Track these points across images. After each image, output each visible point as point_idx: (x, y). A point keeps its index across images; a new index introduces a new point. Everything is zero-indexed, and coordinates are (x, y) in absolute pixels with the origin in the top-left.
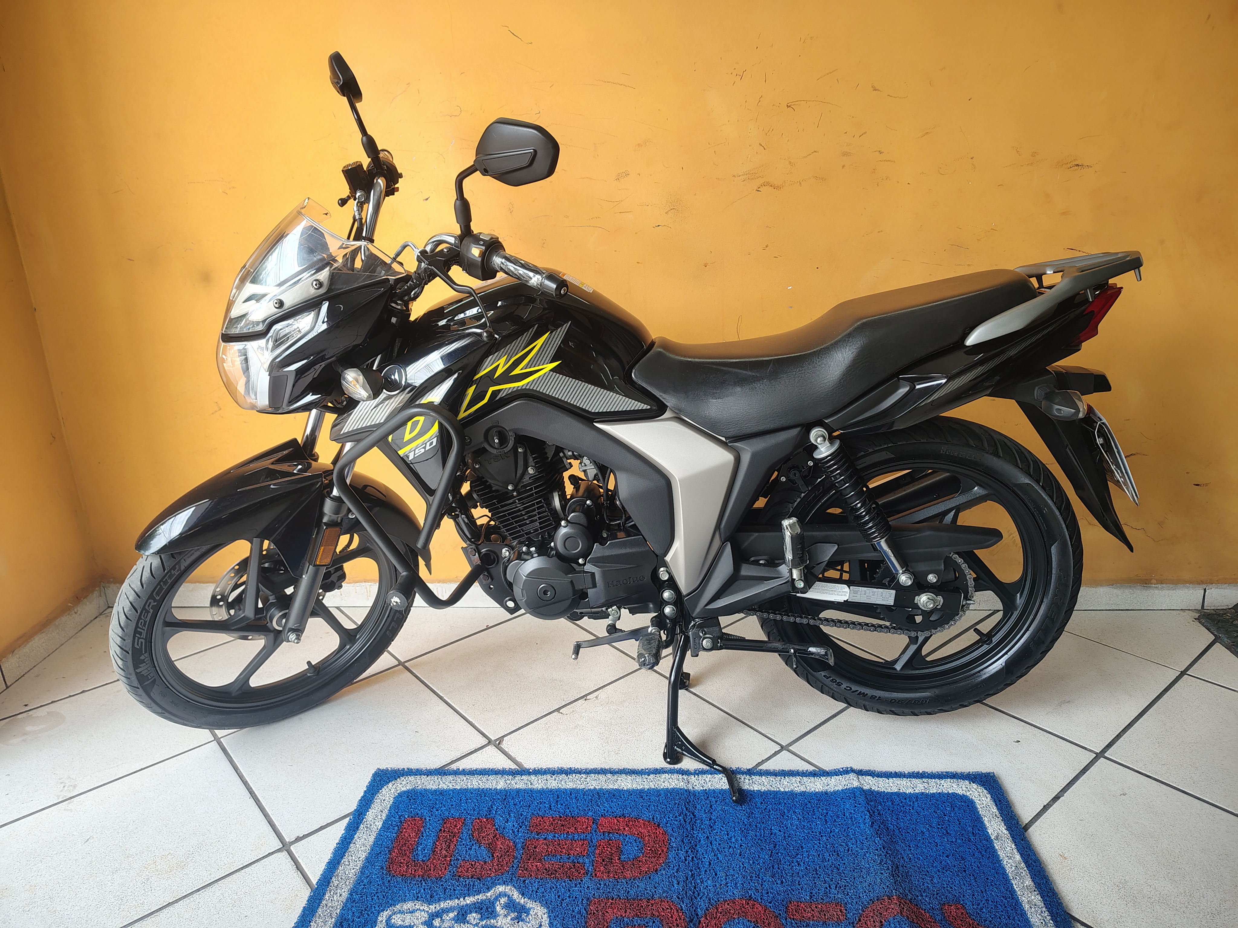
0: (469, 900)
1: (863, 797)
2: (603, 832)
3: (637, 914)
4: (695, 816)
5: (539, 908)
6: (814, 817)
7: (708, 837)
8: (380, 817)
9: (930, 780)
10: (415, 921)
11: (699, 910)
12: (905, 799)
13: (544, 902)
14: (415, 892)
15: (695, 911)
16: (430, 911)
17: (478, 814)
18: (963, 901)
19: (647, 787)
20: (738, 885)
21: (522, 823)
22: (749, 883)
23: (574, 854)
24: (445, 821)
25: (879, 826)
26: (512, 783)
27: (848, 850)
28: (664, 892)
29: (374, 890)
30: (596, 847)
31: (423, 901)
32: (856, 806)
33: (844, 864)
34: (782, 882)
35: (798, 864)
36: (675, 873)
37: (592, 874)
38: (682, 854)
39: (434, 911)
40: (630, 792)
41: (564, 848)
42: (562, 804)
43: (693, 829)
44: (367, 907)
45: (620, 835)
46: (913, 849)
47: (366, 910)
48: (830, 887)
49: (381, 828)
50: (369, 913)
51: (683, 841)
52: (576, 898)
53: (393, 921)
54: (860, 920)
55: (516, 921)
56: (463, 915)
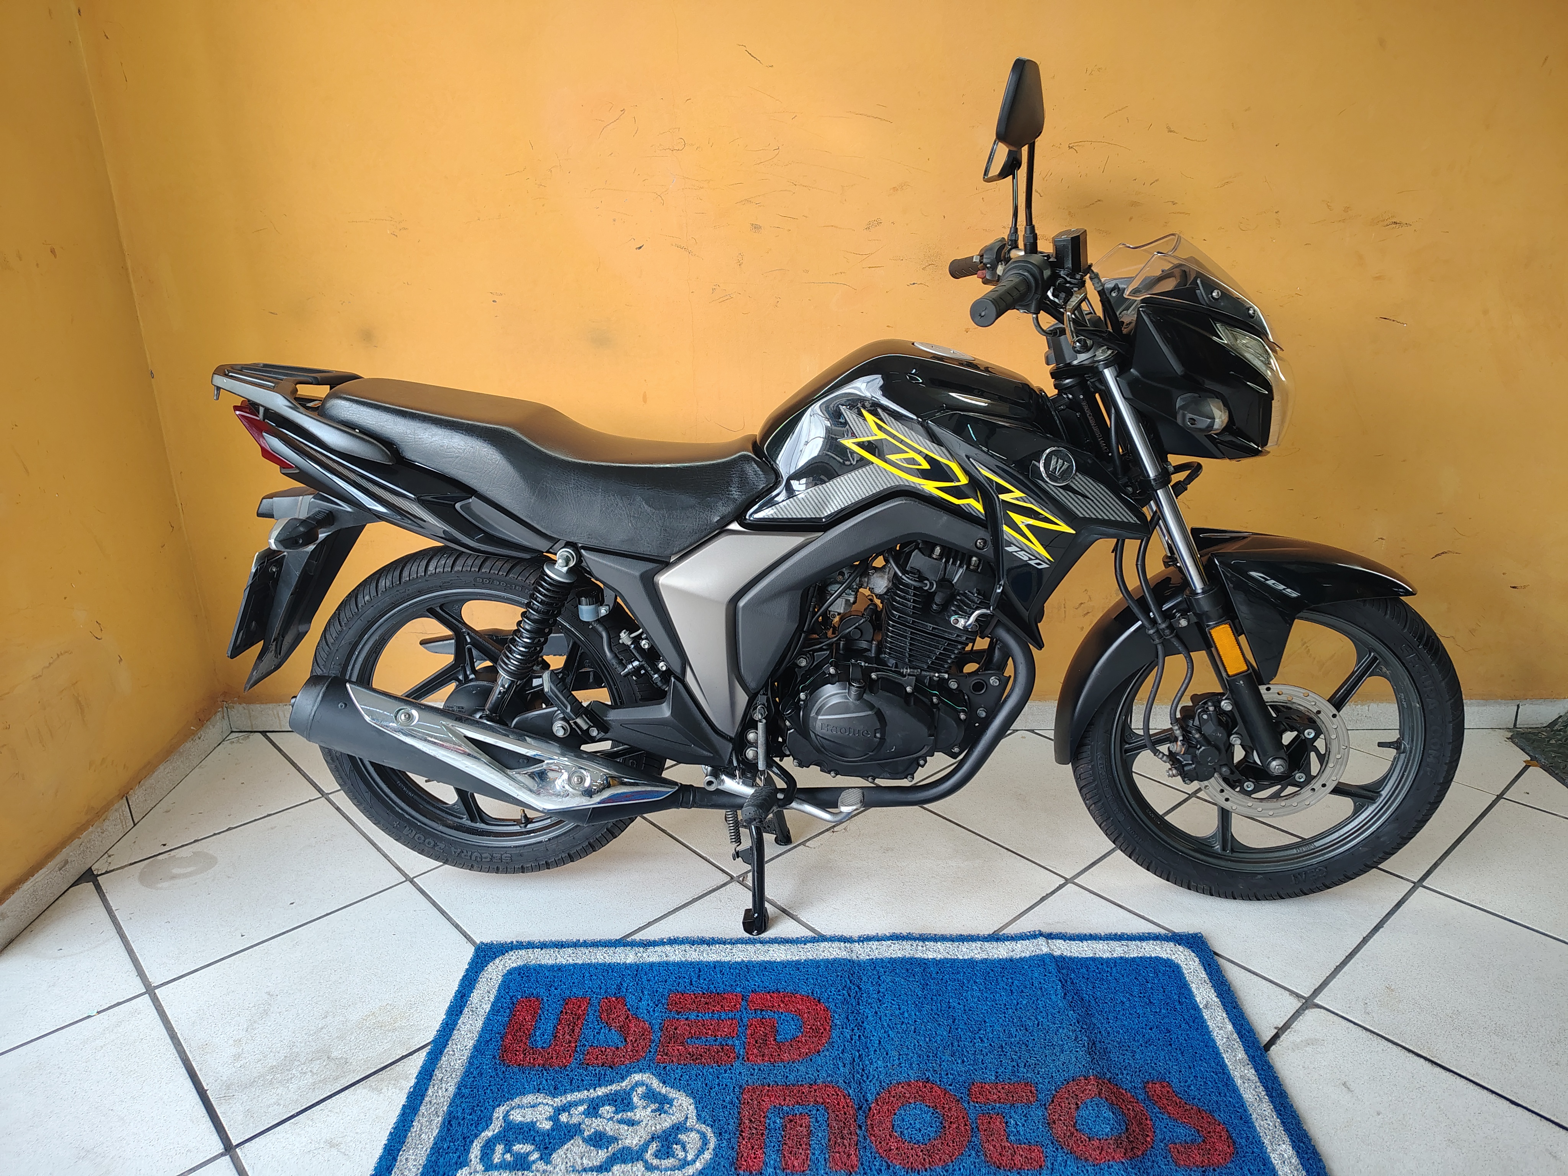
0: (601, 1092)
1: (1053, 965)
2: (755, 1009)
3: (797, 1102)
4: (860, 989)
5: (683, 1098)
6: (998, 987)
7: (876, 1013)
8: (487, 999)
9: (1130, 943)
10: (537, 1116)
11: (869, 1095)
12: (1102, 964)
13: (690, 1092)
14: (535, 1083)
15: (864, 1096)
16: (555, 1105)
17: (605, 992)
18: (1169, 1078)
19: (804, 958)
20: (914, 1065)
21: (659, 1000)
22: (926, 1063)
23: (721, 1035)
24: (566, 1001)
25: (1073, 998)
26: (644, 956)
27: (1038, 1025)
28: (829, 1075)
29: (486, 1083)
30: (747, 1027)
31: (546, 1093)
32: (1045, 975)
33: (1034, 1040)
34: (963, 1062)
35: (982, 1041)
36: (841, 1055)
37: (743, 1058)
38: (847, 1033)
39: (559, 1105)
40: (785, 964)
41: (709, 1029)
42: (705, 979)
43: (859, 1004)
44: (480, 1102)
45: (774, 1013)
46: (1111, 1021)
47: (478, 1105)
48: (1018, 1065)
49: (490, 1011)
50: (482, 1109)
51: (847, 1018)
52: (726, 1085)
53: (511, 1117)
54: (1053, 1101)
55: (658, 1113)
56: (594, 1108)
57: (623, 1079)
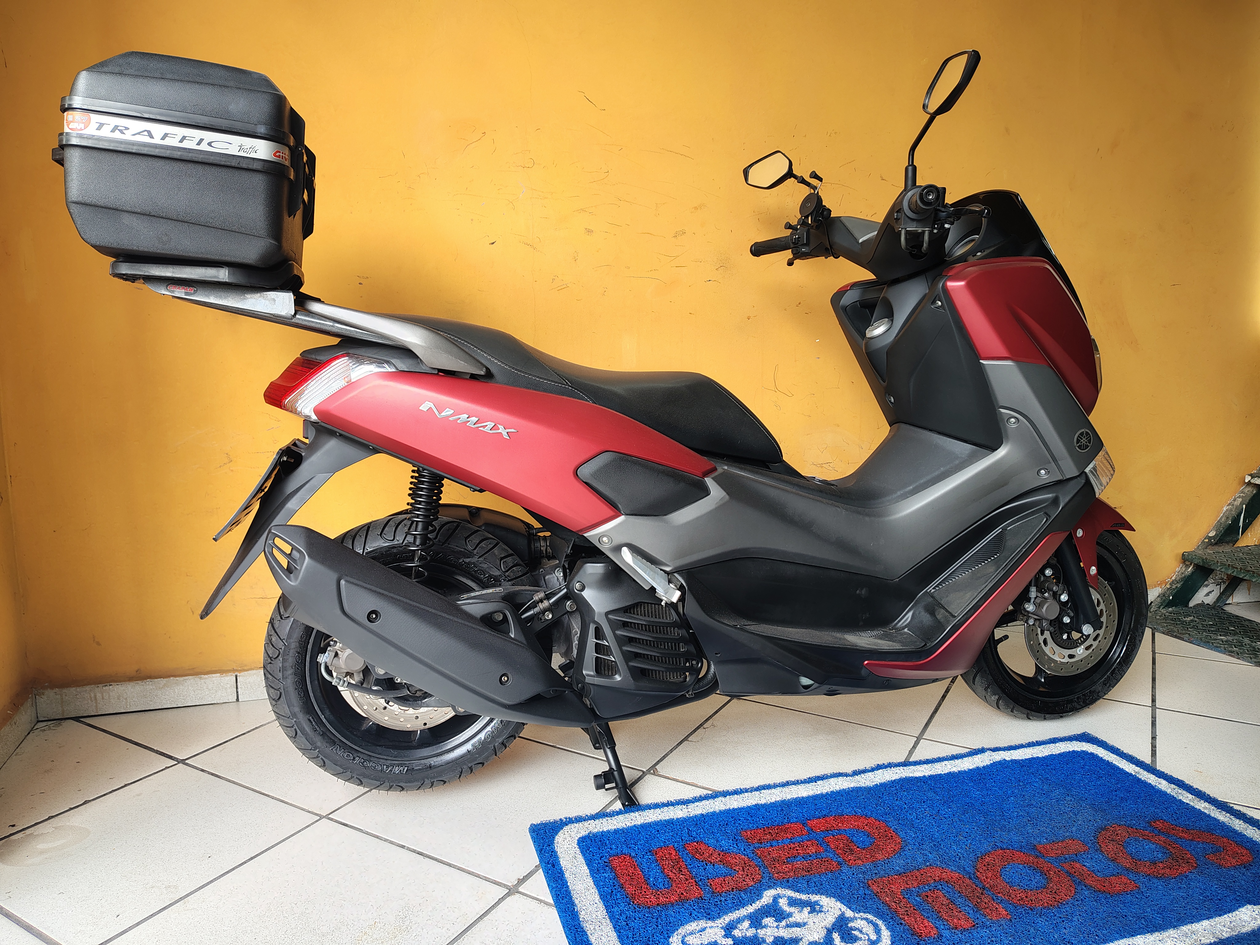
0: (751, 909)
2: (821, 831)
5: (825, 899)
8: (578, 863)
11: (968, 868)
13: (827, 893)
14: (686, 914)
15: (965, 870)
16: (721, 926)
18: (1160, 817)
19: (824, 791)
21: (735, 838)
24: (654, 852)
28: (925, 861)
29: (640, 923)
32: (1015, 773)
34: (1014, 834)
38: (910, 833)
39: (724, 925)
40: (813, 798)
42: (759, 818)
44: (649, 938)
49: (590, 871)
52: (851, 884)
57: (759, 896)
